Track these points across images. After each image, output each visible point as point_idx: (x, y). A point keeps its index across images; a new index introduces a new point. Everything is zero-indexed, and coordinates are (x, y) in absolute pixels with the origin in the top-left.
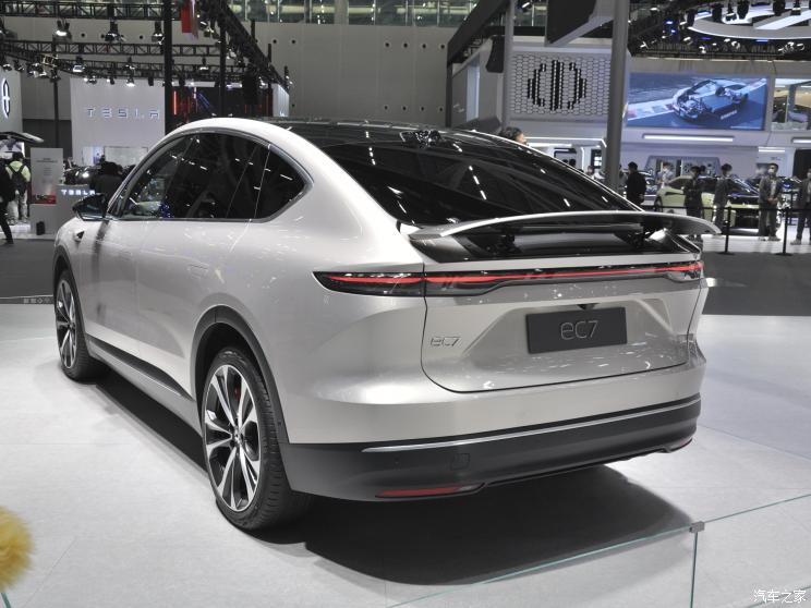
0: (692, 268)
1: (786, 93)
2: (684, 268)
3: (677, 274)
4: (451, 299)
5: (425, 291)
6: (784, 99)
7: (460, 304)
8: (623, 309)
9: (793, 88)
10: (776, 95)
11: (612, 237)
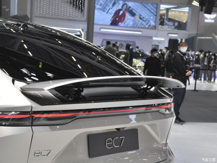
0: (169, 106)
1: (164, 12)
2: (166, 106)
3: (163, 110)
4: (47, 128)
5: (32, 123)
6: (164, 15)
7: (52, 130)
8: (137, 130)
9: (168, 10)
10: (161, 12)
11: (130, 89)
